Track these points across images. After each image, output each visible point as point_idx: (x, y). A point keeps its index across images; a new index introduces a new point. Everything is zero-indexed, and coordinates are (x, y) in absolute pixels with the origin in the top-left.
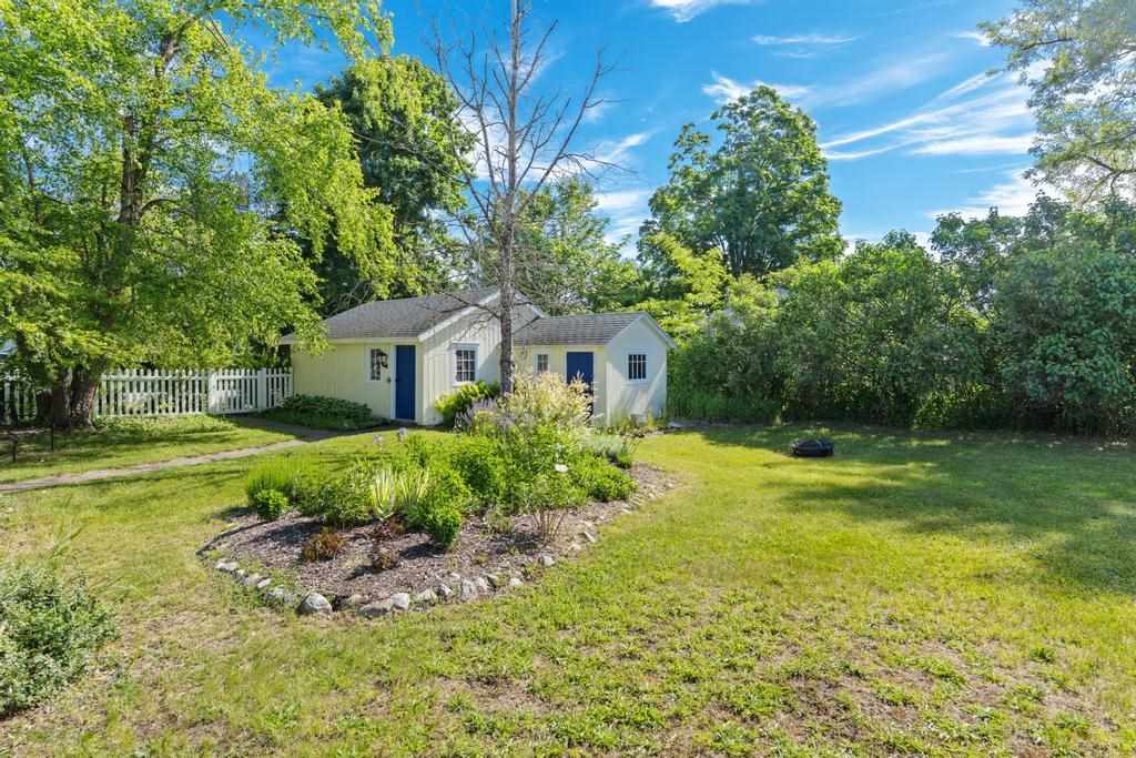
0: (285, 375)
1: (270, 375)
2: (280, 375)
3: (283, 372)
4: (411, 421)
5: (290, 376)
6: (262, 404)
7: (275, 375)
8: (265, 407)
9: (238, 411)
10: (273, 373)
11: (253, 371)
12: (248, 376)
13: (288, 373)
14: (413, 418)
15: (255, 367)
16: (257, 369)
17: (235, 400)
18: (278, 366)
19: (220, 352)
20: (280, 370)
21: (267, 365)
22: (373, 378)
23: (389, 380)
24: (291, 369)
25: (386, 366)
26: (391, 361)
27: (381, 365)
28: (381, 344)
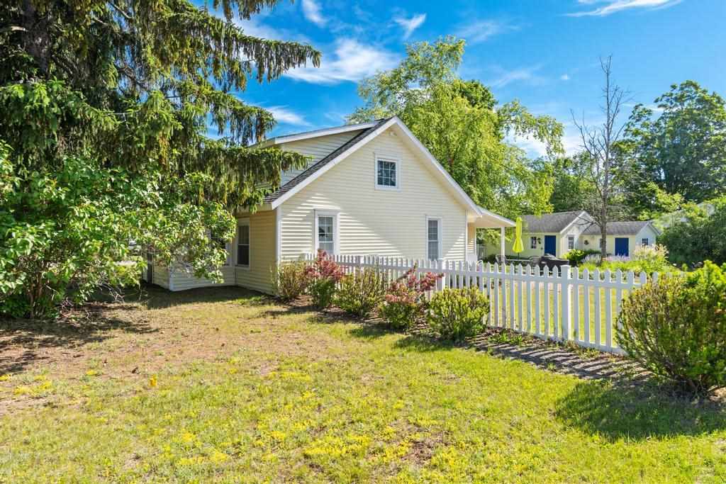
22: (532, 248)
23: (542, 248)
25: (540, 243)
26: (543, 241)
27: (537, 243)
28: (537, 235)
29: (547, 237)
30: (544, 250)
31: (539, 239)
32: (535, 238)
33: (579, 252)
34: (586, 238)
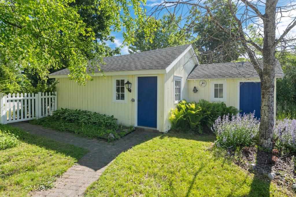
0: (53, 96)
1: (43, 97)
2: (50, 96)
3: (51, 95)
4: (154, 129)
5: (56, 97)
6: (39, 115)
7: (47, 97)
8: (41, 117)
9: (22, 119)
10: (45, 95)
11: (33, 94)
12: (29, 98)
13: (54, 95)
14: (156, 126)
15: (33, 92)
16: (36, 93)
17: (20, 111)
18: (48, 91)
19: (15, 86)
20: (50, 93)
21: (41, 91)
22: (118, 98)
23: (133, 100)
24: (56, 93)
25: (130, 91)
26: (135, 87)
27: (126, 90)
28: (125, 76)
29: (141, 80)
30: (136, 102)
31: (128, 83)
32: (123, 81)
33: (193, 106)
34: (195, 83)
